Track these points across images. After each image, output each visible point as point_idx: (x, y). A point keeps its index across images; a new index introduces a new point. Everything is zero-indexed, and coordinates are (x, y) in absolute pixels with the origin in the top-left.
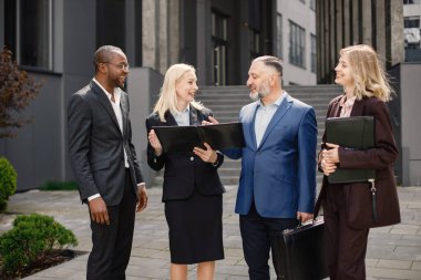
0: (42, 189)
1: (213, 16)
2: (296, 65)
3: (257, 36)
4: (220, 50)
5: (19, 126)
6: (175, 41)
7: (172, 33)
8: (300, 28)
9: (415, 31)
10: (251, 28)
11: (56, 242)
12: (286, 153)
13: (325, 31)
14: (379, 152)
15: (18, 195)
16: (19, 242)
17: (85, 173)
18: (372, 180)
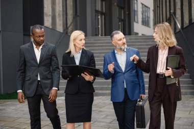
2: (145, 25)
3: (123, 11)
4: (101, 17)
13: (157, 7)
18: (177, 82)
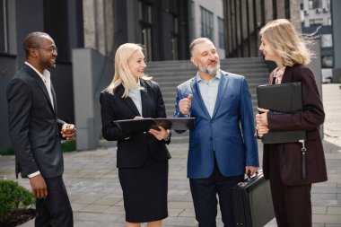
1: (140, 4)
3: (176, 20)
4: (147, 32)
6: (110, 26)
7: (108, 19)
8: (209, 12)
10: (170, 13)
11: (21, 203)
13: (231, 14)
17: (28, 151)
18: (302, 141)
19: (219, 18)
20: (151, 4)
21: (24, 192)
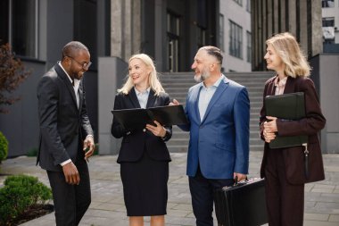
0: (28, 155)
1: (169, 17)
2: (235, 56)
3: (204, 33)
4: (174, 43)
5: (10, 104)
6: (137, 36)
7: (135, 29)
8: (238, 26)
9: (331, 29)
10: (199, 26)
11: (40, 198)
12: (225, 126)
13: (258, 28)
14: (308, 121)
15: (9, 160)
16: (9, 198)
18: (305, 145)
19: (248, 32)
20: (179, 16)
21: (43, 188)
